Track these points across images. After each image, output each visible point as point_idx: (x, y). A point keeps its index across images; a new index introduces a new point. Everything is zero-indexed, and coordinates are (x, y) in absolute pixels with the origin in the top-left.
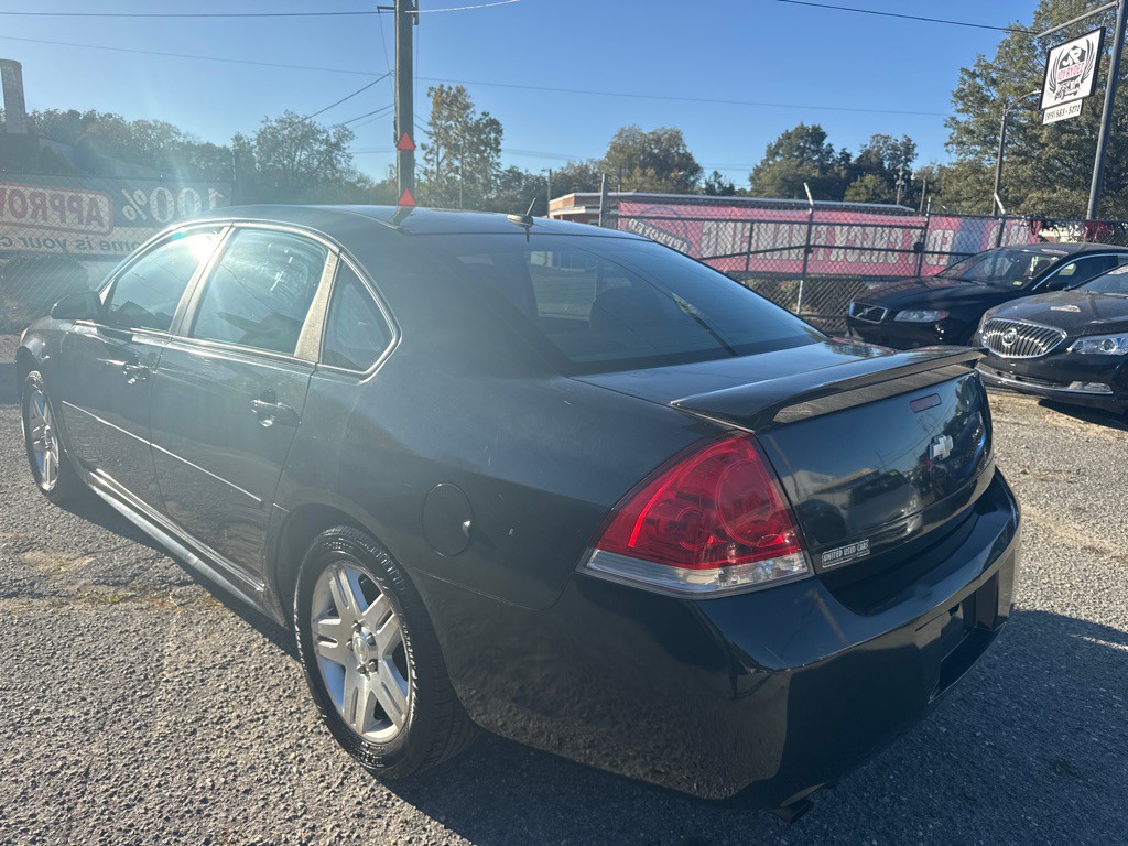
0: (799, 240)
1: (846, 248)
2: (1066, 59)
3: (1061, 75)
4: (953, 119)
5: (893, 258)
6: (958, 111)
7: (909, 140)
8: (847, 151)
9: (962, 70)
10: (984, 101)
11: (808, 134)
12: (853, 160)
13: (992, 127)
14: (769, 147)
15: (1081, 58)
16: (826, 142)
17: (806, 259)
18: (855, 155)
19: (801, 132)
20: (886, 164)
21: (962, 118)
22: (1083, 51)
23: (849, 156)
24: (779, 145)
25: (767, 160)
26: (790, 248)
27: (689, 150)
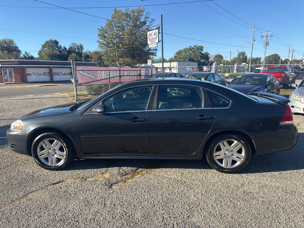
0: (118, 75)
1: (127, 76)
2: (151, 34)
3: (151, 37)
4: (98, 41)
5: (135, 77)
6: (100, 39)
7: (81, 45)
8: (65, 47)
9: (98, 29)
10: (105, 37)
11: (53, 42)
12: (67, 49)
13: (108, 43)
14: (42, 45)
15: (155, 34)
16: (59, 44)
17: (120, 79)
18: (68, 48)
19: (51, 41)
20: (77, 51)
21: (101, 41)
22: (155, 33)
23: (66, 48)
24: (45, 45)
25: (42, 49)
26: (116, 77)
27: (17, 46)
